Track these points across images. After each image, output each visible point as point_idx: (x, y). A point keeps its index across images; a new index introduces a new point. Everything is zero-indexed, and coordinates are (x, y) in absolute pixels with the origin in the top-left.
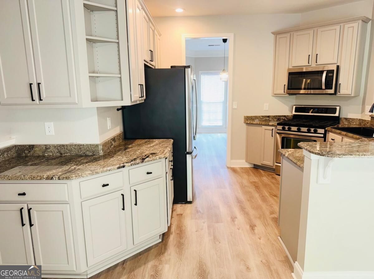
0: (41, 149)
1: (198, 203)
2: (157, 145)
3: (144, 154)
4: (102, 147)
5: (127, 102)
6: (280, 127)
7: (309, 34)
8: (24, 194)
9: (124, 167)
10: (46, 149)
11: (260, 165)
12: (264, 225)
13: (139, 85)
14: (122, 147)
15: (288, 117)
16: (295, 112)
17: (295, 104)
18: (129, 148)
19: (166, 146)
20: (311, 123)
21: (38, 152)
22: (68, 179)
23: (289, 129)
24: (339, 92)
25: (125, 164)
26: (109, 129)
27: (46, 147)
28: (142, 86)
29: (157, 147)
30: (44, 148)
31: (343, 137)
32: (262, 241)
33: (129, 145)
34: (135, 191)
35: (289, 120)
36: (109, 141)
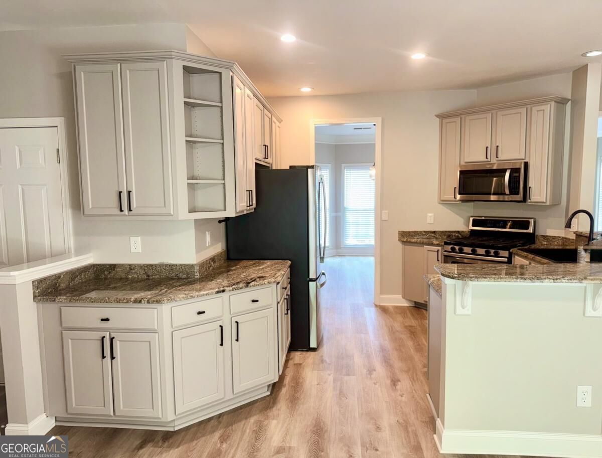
0: (124, 269)
1: (325, 350)
2: (268, 267)
3: (249, 278)
4: (198, 268)
5: (231, 213)
6: (449, 248)
7: (485, 118)
8: (107, 320)
9: (223, 291)
10: (131, 269)
11: (423, 302)
12: (411, 380)
13: (247, 191)
14: (224, 269)
15: (463, 234)
16: (473, 225)
17: (472, 215)
18: (232, 270)
19: (279, 268)
20: (491, 243)
21: (120, 273)
22: (158, 303)
23: (461, 251)
24: (529, 199)
25: (226, 288)
26: (207, 245)
27: (130, 268)
28: (251, 192)
29: (267, 270)
30: (128, 269)
31: (531, 262)
32: (404, 399)
33: (233, 266)
34: (237, 323)
35: (465, 238)
36: (207, 261)
